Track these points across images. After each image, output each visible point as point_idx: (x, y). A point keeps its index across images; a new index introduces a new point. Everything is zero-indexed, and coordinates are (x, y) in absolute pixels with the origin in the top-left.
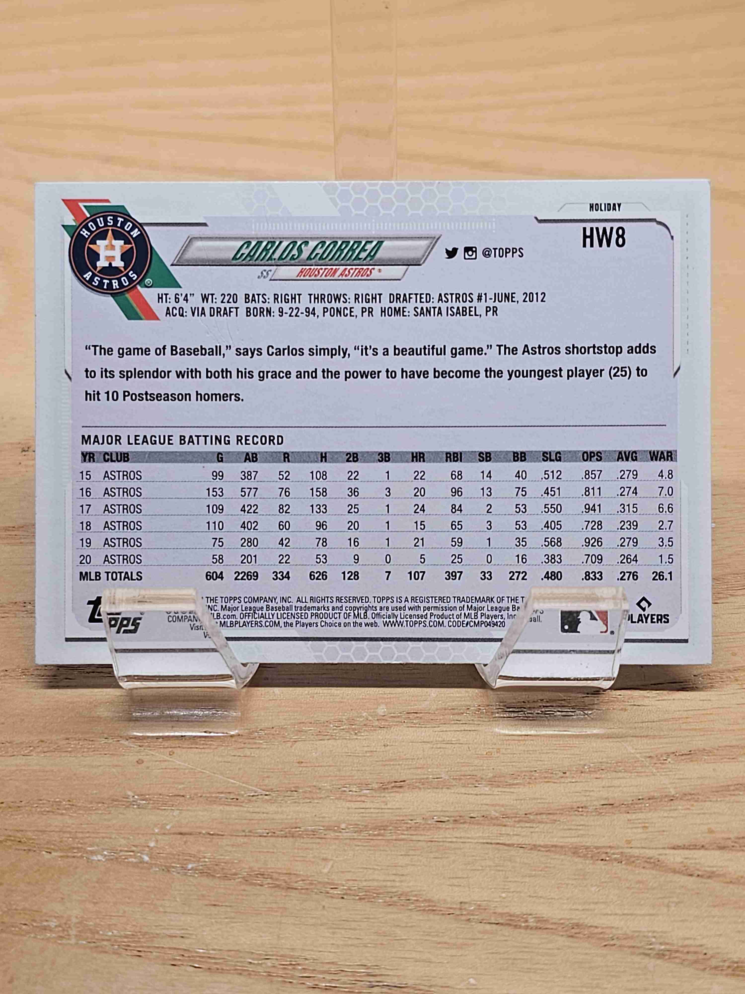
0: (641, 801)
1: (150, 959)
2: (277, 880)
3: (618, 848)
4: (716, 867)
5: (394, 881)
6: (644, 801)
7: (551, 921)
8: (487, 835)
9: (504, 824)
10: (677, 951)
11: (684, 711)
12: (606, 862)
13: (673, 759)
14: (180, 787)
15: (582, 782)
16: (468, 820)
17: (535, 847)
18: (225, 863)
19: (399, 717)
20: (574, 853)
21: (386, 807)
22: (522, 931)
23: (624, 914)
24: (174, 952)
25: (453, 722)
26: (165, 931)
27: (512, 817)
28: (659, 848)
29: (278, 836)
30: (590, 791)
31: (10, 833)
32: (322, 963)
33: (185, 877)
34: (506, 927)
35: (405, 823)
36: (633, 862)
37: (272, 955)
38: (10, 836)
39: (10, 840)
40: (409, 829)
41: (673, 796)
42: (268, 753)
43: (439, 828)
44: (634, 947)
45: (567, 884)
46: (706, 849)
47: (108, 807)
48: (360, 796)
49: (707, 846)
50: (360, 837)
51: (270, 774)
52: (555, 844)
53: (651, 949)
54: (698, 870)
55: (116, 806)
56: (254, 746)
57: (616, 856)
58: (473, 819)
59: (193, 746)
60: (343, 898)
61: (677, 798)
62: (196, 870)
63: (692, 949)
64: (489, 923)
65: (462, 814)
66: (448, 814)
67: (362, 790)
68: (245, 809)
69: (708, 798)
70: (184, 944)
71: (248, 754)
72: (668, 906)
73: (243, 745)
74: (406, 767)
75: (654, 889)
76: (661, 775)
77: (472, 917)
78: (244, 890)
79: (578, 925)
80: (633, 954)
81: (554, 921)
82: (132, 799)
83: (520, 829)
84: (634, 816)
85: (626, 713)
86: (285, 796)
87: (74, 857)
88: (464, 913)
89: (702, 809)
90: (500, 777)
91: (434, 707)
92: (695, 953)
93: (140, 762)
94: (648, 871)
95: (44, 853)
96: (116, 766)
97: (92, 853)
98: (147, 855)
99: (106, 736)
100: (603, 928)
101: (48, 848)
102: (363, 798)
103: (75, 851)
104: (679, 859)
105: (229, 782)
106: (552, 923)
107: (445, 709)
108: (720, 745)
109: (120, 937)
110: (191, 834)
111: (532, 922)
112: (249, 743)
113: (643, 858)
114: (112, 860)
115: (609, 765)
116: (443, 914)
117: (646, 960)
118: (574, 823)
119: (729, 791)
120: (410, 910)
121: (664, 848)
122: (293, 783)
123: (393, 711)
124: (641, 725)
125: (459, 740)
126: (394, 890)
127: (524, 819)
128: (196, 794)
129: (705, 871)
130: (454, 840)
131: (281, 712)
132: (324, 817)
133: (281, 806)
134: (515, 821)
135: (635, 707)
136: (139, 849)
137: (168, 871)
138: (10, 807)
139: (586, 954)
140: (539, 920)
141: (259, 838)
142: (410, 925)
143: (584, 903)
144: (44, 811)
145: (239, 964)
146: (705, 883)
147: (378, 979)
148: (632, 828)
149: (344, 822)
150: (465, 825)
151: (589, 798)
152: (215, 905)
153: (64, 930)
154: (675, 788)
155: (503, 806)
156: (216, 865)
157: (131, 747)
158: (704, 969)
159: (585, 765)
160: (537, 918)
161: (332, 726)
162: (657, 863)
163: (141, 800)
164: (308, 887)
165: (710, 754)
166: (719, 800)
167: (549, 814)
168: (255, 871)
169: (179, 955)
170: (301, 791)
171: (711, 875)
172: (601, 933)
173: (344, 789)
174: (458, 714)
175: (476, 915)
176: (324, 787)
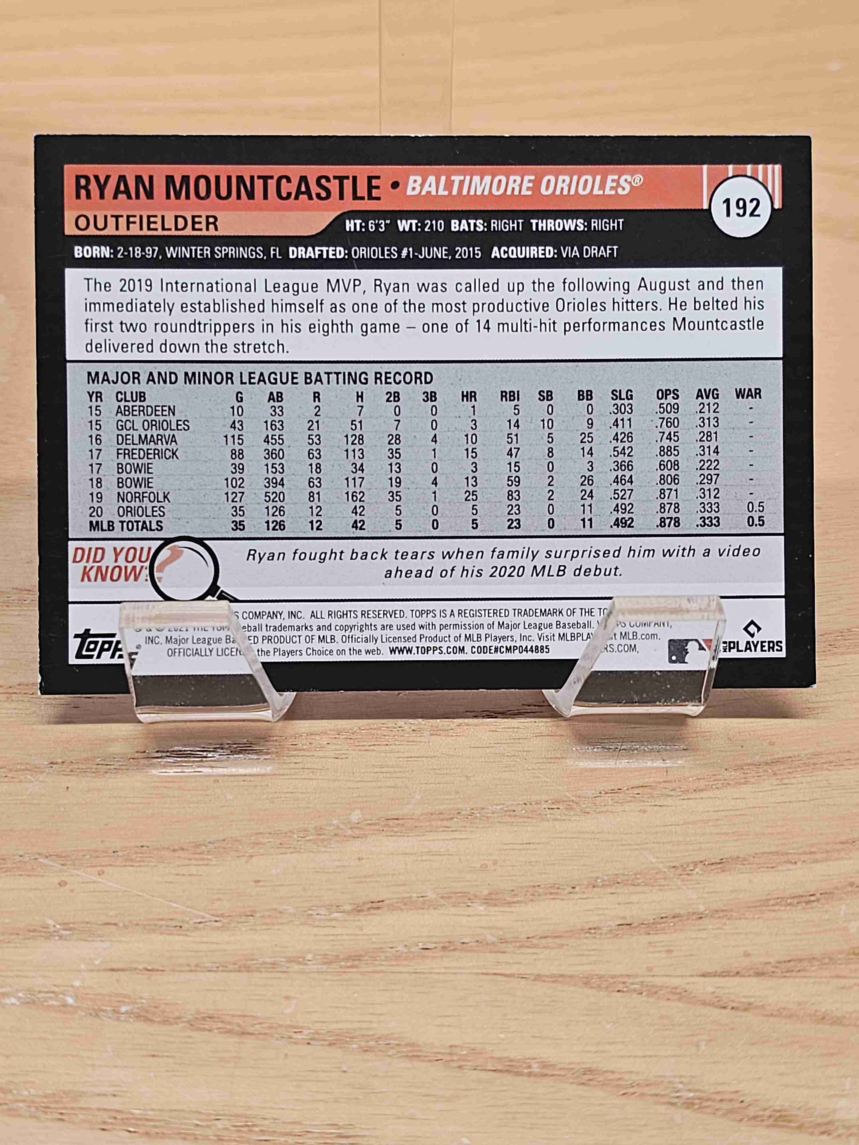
0: (665, 920)
1: (73, 1123)
2: (230, 1023)
3: (636, 976)
4: (754, 997)
5: (371, 1022)
6: (668, 920)
7: (559, 1066)
8: (482, 964)
9: (503, 950)
10: (708, 1099)
11: (714, 811)
12: (623, 994)
13: (702, 870)
14: (112, 913)
15: (593, 898)
16: (459, 946)
17: (538, 978)
18: (166, 1004)
19: (375, 824)
20: (585, 984)
21: (361, 933)
22: (525, 1078)
23: (645, 1056)
24: (105, 1115)
25: (441, 829)
26: (93, 1089)
27: (511, 942)
28: (686, 976)
29: (231, 971)
30: (604, 909)
32: (284, 1123)
33: (116, 1023)
34: (506, 1074)
35: (382, 952)
36: (656, 993)
37: (224, 1115)
40: (387, 959)
41: (702, 913)
42: (219, 871)
43: (424, 956)
44: (657, 1095)
45: (578, 1022)
46: (743, 976)
47: (24, 939)
48: (330, 920)
49: (743, 973)
50: (330, 970)
51: (222, 896)
52: (562, 973)
53: (678, 1097)
54: (733, 1001)
55: (33, 938)
56: (202, 862)
57: (635, 986)
58: (465, 945)
59: (127, 864)
60: (309, 1043)
61: (707, 915)
62: (132, 1013)
63: (727, 1097)
64: (485, 1070)
65: (452, 940)
66: (435, 940)
67: (332, 913)
68: (191, 938)
69: (743, 914)
70: (116, 1104)
71: (195, 872)
72: (697, 1046)
73: (187, 862)
74: (385, 884)
75: (681, 1025)
76: (688, 888)
77: (464, 1063)
78: (190, 1037)
79: (590, 1070)
80: (657, 1103)
81: (562, 1066)
82: (52, 929)
83: (521, 956)
84: (656, 938)
85: (645, 815)
86: (239, 923)
88: (455, 1058)
89: (737, 928)
90: (497, 894)
91: (418, 812)
92: (731, 1100)
93: (62, 884)
94: (673, 1004)
96: (35, 889)
97: (5, 995)
98: (71, 997)
99: (21, 853)
100: (620, 1073)
102: (333, 923)
104: (710, 989)
105: (171, 907)
106: (560, 1069)
107: (432, 814)
108: (757, 851)
109: (39, 1096)
110: (123, 970)
111: (536, 1068)
112: (195, 859)
113: (667, 987)
114: (28, 1003)
115: (626, 877)
116: (429, 1061)
117: (673, 1109)
118: (585, 947)
119: (767, 906)
120: (391, 1056)
121: (692, 976)
122: (248, 907)
123: (369, 817)
124: (663, 829)
125: (448, 850)
126: (371, 1033)
127: (527, 944)
128: (130, 922)
129: (742, 1002)
130: (443, 971)
131: (233, 821)
132: (286, 947)
133: (234, 934)
134: (515, 947)
135: (656, 808)
136: (62, 989)
137: (97, 1015)
139: (601, 1105)
140: (544, 1065)
141: (207, 973)
142: (390, 1074)
143: (598, 1044)
145: (184, 1127)
146: (741, 1017)
148: (653, 952)
149: (310, 952)
150: (455, 953)
151: (602, 917)
152: (154, 1056)
154: (704, 904)
155: (501, 929)
156: (156, 1007)
157: (51, 866)
158: (741, 1120)
159: (598, 878)
160: (542, 1062)
161: (295, 836)
162: (684, 994)
163: (64, 929)
164: (266, 1031)
165: (745, 863)
166: (756, 916)
167: (556, 937)
168: (204, 1013)
169: (110, 1118)
170: (258, 915)
171: (748, 1007)
172: (619, 1079)
173: (310, 912)
174: (448, 819)
175: (470, 1061)
176: (285, 910)
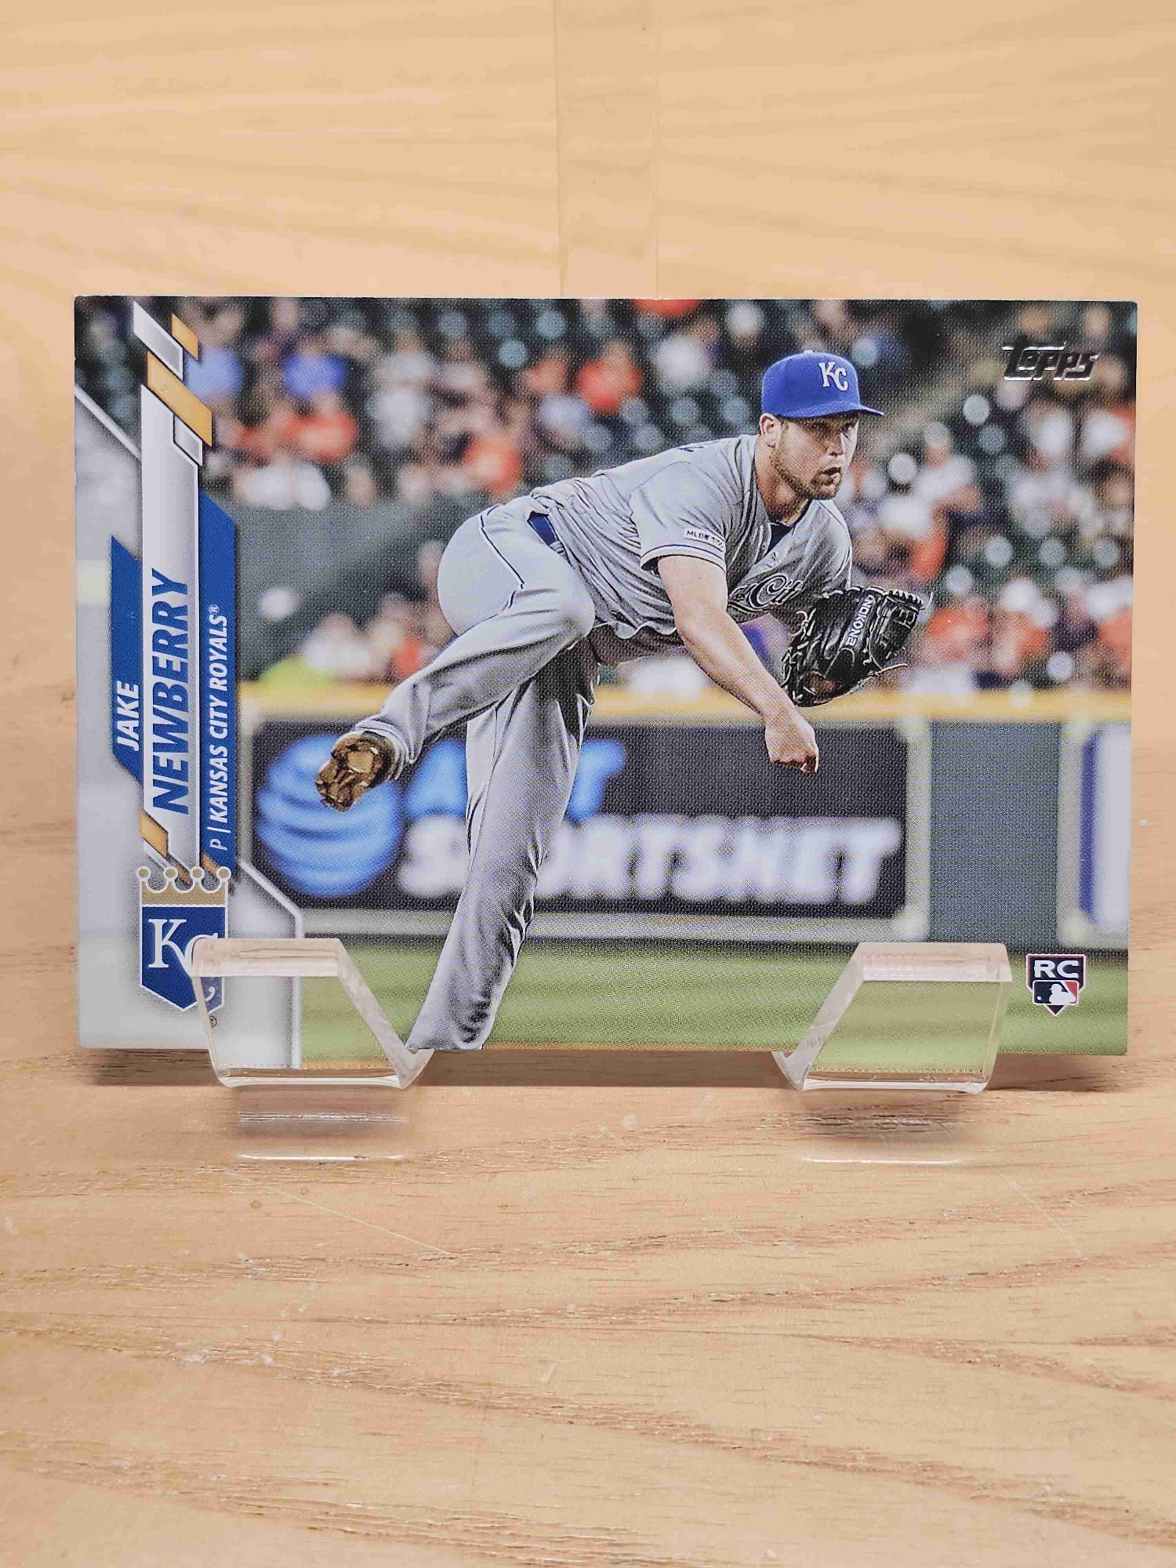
0: (1030, 1267)
1: (276, 1520)
2: (470, 1393)
3: (993, 1343)
4: (1144, 1373)
5: (650, 1395)
6: (1034, 1268)
7: (892, 1459)
8: (792, 1322)
9: (818, 1304)
10: (1084, 1507)
11: (1097, 1123)
12: (975, 1366)
13: (1079, 1202)
14: (318, 1245)
15: (937, 1237)
16: (763, 1298)
17: (866, 1342)
18: (390, 1367)
19: (655, 1133)
20: (925, 1352)
21: (635, 1278)
22: (848, 1475)
23: (1003, 1449)
24: (315, 1510)
25: (740, 1142)
26: (298, 1475)
27: (831, 1294)
28: (1057, 1344)
29: (470, 1325)
30: (951, 1252)
31: (58, 1320)
32: (540, 1525)
33: (327, 1390)
34: (823, 1468)
35: (665, 1304)
36: (1018, 1366)
37: (464, 1513)
38: (58, 1324)
39: (58, 1330)
40: (670, 1313)
41: (1079, 1260)
42: (454, 1192)
43: (719, 1311)
44: (1017, 1500)
45: (916, 1401)
46: (1132, 1345)
47: (207, 1278)
48: (597, 1260)
49: (1131, 1340)
50: (597, 1327)
51: (458, 1226)
52: (897, 1336)
53: (1043, 1503)
54: (1117, 1377)
55: (220, 1276)
56: (432, 1180)
57: (991, 1356)
58: (771, 1297)
59: (338, 1180)
60: (572, 1423)
61: (1085, 1262)
62: (345, 1377)
63: (1108, 1504)
64: (796, 1462)
65: (754, 1290)
66: (732, 1289)
67: (599, 1250)
68: (420, 1281)
69: (1133, 1263)
70: (329, 1496)
71: (423, 1192)
72: (1071, 1435)
73: (414, 1179)
74: (668, 1213)
75: (1049, 1408)
76: (1061, 1226)
77: (769, 1453)
78: (420, 1410)
79: (933, 1466)
80: (1016, 1510)
81: (896, 1459)
82: (244, 1266)
83: (843, 1312)
84: (1019, 1292)
85: (1007, 1126)
86: (481, 1260)
87: (156, 1357)
88: (759, 1446)
89: (1124, 1281)
90: (812, 1229)
91: (710, 1117)
92: (1113, 1509)
93: (256, 1205)
94: (1040, 1381)
95: (111, 1350)
96: (219, 1212)
97: (185, 1350)
98: (269, 1354)
99: (202, 1163)
100: (971, 1470)
101: (117, 1344)
102: (601, 1264)
103: (158, 1347)
104: (1088, 1361)
105: (394, 1238)
106: (893, 1463)
107: (727, 1121)
108: (1153, 1178)
109: (230, 1483)
110: (336, 1321)
111: (862, 1461)
112: (424, 1176)
113: (1033, 1358)
114: (215, 1361)
115: (980, 1210)
116: (724, 1448)
117: (1037, 1521)
118: (926, 1303)
119: (1165, 1252)
120: (676, 1441)
121: (1065, 1343)
122: (493, 1240)
123: (646, 1124)
124: (1030, 1146)
125: (750, 1170)
126: (650, 1410)
127: (851, 1297)
128: (343, 1257)
129: (1129, 1380)
130: (742, 1330)
131: (472, 1125)
132: (540, 1295)
133: (474, 1277)
134: (836, 1301)
135: (1021, 1118)
136: (257, 1344)
137: (303, 1379)
138: (57, 1279)
139: (945, 1511)
140: (873, 1457)
141: (441, 1327)
142: (674, 1465)
143: (942, 1431)
144: (108, 1284)
145: (413, 1527)
146: (1127, 1399)
147: (626, 1550)
148: (1016, 1311)
149: (571, 1303)
150: (757, 1307)
151: (949, 1264)
152: (374, 1434)
153: (143, 1474)
154: (1082, 1247)
155: (817, 1276)
156: (376, 1370)
157: (242, 1181)
158: (1126, 1535)
159: (943, 1211)
160: (868, 1453)
161: (552, 1147)
162: (1054, 1366)
163: (260, 1265)
164: (516, 1405)
165: (1137, 1193)
166: (1149, 1266)
167: (889, 1288)
168: (436, 1379)
169: (321, 1513)
170: (505, 1251)
171: (1136, 1387)
172: (968, 1478)
173: (570, 1249)
174: (748, 1129)
175: (778, 1449)
176: (540, 1245)
